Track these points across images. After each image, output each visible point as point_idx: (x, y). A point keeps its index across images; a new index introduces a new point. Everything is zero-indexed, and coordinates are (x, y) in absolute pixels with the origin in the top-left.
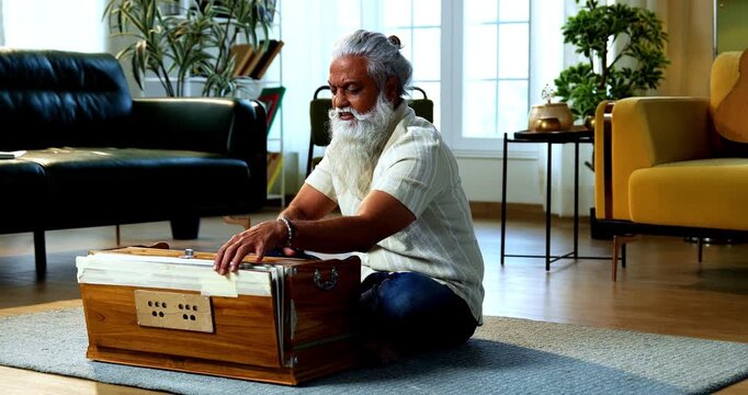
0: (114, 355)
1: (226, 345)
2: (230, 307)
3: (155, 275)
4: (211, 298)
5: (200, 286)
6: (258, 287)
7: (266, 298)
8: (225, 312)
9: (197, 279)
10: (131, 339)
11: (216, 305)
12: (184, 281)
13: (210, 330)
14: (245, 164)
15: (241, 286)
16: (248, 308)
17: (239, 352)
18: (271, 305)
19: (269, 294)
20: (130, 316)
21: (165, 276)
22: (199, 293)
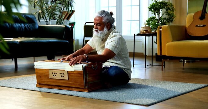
0: (43, 86)
1: (71, 83)
2: (72, 74)
3: (54, 66)
4: (68, 71)
5: (65, 69)
6: (79, 69)
8: (71, 75)
9: (64, 67)
10: (47, 82)
11: (69, 73)
12: (61, 68)
13: (68, 79)
14: (68, 42)
15: (75, 68)
16: (77, 74)
17: (74, 84)
18: (82, 72)
19: (82, 70)
20: (48, 76)
21: (57, 66)
22: (65, 70)
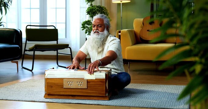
0: (53, 96)
1: (90, 91)
2: (93, 82)
3: (70, 75)
4: (87, 80)
5: (84, 77)
6: (102, 77)
7: (104, 79)
8: (91, 83)
9: (83, 75)
10: (60, 92)
11: (88, 82)
12: (80, 76)
13: (86, 88)
14: (18, 46)
15: (96, 76)
16: (98, 82)
17: (93, 93)
18: (105, 81)
19: (105, 78)
20: (62, 86)
21: (74, 75)
22: (84, 79)
